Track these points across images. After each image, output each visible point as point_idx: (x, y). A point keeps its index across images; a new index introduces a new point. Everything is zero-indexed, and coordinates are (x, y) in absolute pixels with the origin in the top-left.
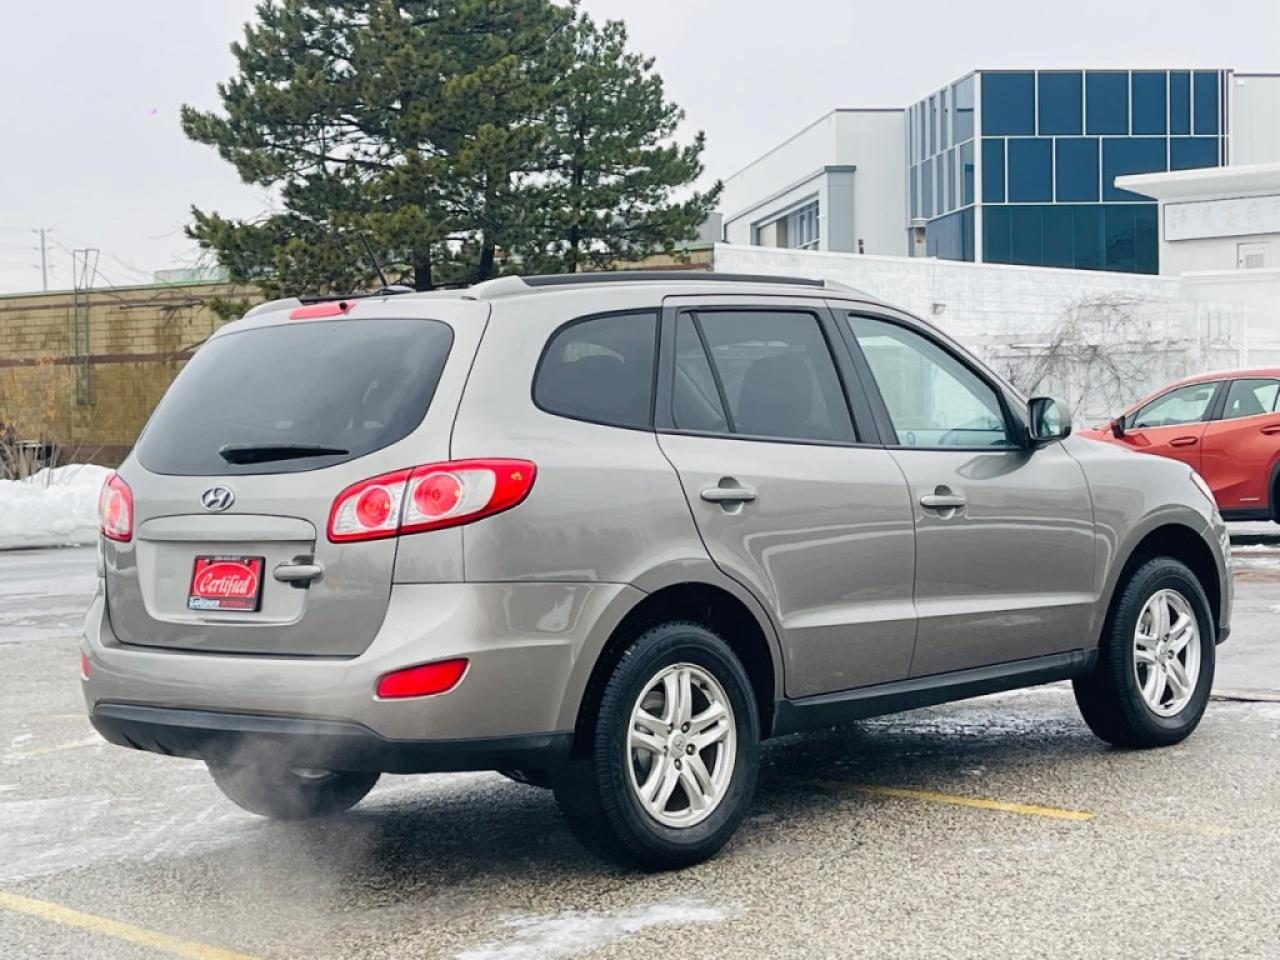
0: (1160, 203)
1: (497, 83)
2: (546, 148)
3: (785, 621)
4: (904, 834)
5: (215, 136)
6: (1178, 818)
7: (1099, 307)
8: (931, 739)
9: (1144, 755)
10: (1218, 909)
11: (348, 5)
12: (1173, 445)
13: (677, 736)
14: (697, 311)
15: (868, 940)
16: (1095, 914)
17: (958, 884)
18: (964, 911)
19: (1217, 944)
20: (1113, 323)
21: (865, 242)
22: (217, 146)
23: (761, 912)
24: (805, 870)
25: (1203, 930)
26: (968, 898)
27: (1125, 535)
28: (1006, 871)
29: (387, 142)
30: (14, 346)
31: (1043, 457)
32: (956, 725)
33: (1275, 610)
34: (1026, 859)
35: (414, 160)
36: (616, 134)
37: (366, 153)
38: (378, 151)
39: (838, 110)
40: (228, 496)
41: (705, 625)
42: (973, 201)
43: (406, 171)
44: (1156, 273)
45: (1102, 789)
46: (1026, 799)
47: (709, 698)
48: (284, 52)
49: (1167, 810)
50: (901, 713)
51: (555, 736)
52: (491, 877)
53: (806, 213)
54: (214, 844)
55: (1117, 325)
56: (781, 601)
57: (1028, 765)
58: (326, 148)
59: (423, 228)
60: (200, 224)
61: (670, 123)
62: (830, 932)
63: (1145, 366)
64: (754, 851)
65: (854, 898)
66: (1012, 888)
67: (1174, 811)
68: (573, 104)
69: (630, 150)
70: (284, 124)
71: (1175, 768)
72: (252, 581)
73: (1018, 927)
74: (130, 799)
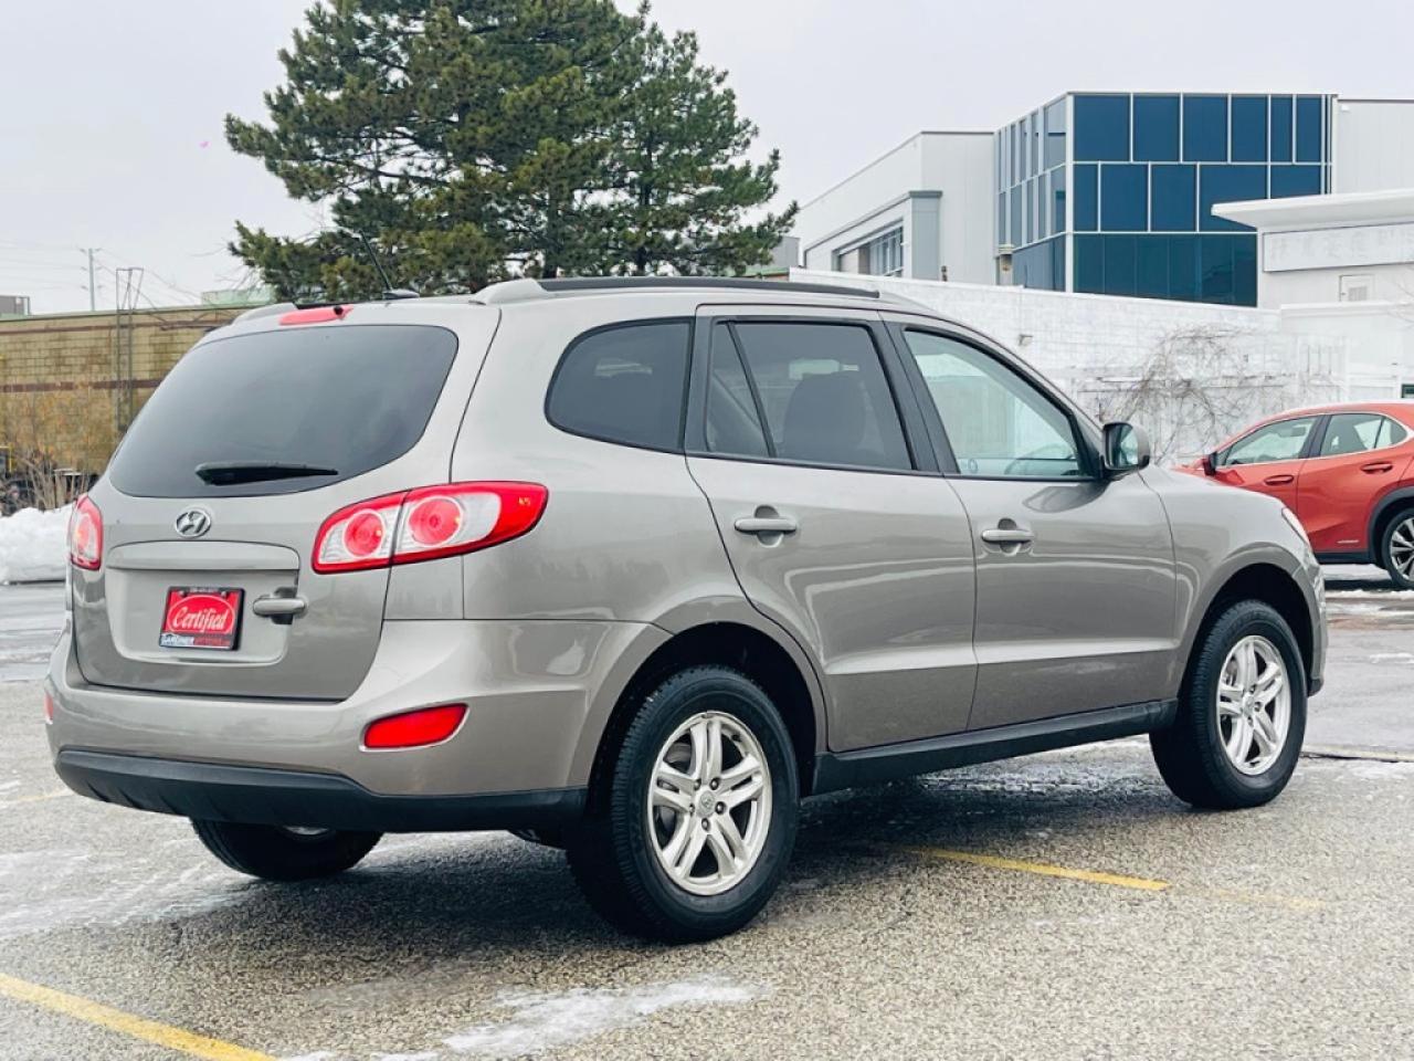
0: (1259, 233)
1: (560, 94)
2: (612, 165)
3: (827, 666)
4: (958, 904)
5: (261, 148)
6: (1261, 889)
7: (1194, 339)
8: (996, 797)
9: (1229, 818)
10: (1304, 994)
11: (404, 12)
12: (1268, 483)
13: (705, 793)
14: (736, 322)
15: (909, 1027)
16: (1167, 997)
17: (1015, 962)
18: (1019, 993)
19: (1302, 1035)
20: (1208, 356)
21: (948, 269)
22: (263, 158)
23: (791, 991)
24: (845, 943)
25: (1286, 1019)
26: (1024, 978)
27: (1208, 576)
28: (1069, 948)
29: (443, 157)
30: (53, 369)
31: (1117, 489)
32: (1024, 782)
33: (1373, 659)
34: (1092, 934)
35: (470, 175)
36: (686, 151)
37: (420, 168)
38: (433, 166)
39: (924, 133)
40: (204, 520)
41: (738, 668)
42: (1064, 229)
43: (462, 187)
44: (1254, 304)
45: (1179, 854)
46: (1095, 865)
47: (742, 751)
48: (335, 60)
49: (1251, 879)
50: (965, 768)
51: (566, 792)
52: (496, 948)
53: (889, 240)
54: (193, 907)
55: (1212, 358)
56: (825, 644)
57: (1100, 827)
58: (379, 163)
59: (479, 246)
60: (245, 240)
61: (743, 140)
62: (867, 1016)
63: (1241, 402)
64: (790, 922)
65: (897, 977)
66: (1074, 967)
67: (1258, 881)
68: (641, 119)
69: (700, 169)
70: (335, 136)
71: (1260, 831)
72: (230, 614)
73: (1078, 1013)
74: (111, 854)
